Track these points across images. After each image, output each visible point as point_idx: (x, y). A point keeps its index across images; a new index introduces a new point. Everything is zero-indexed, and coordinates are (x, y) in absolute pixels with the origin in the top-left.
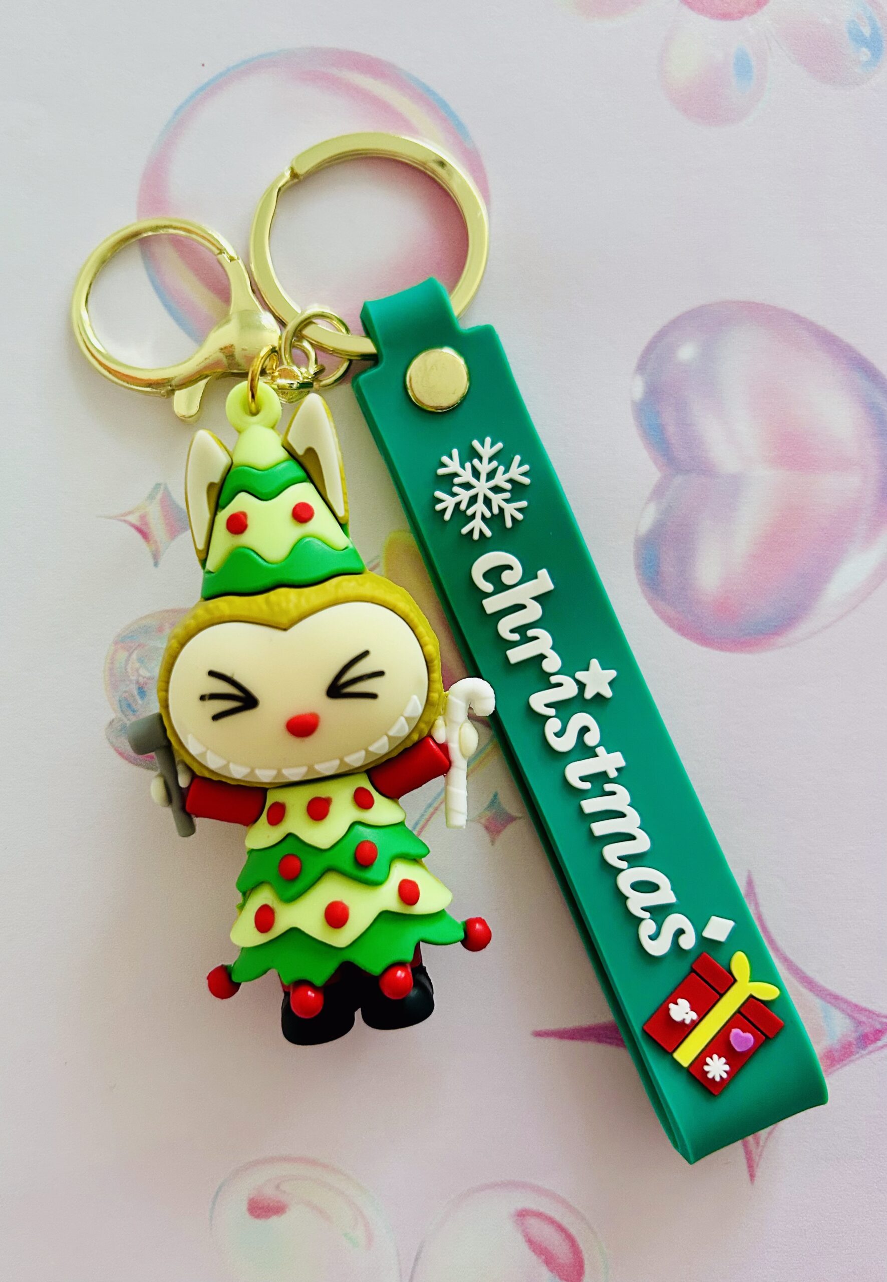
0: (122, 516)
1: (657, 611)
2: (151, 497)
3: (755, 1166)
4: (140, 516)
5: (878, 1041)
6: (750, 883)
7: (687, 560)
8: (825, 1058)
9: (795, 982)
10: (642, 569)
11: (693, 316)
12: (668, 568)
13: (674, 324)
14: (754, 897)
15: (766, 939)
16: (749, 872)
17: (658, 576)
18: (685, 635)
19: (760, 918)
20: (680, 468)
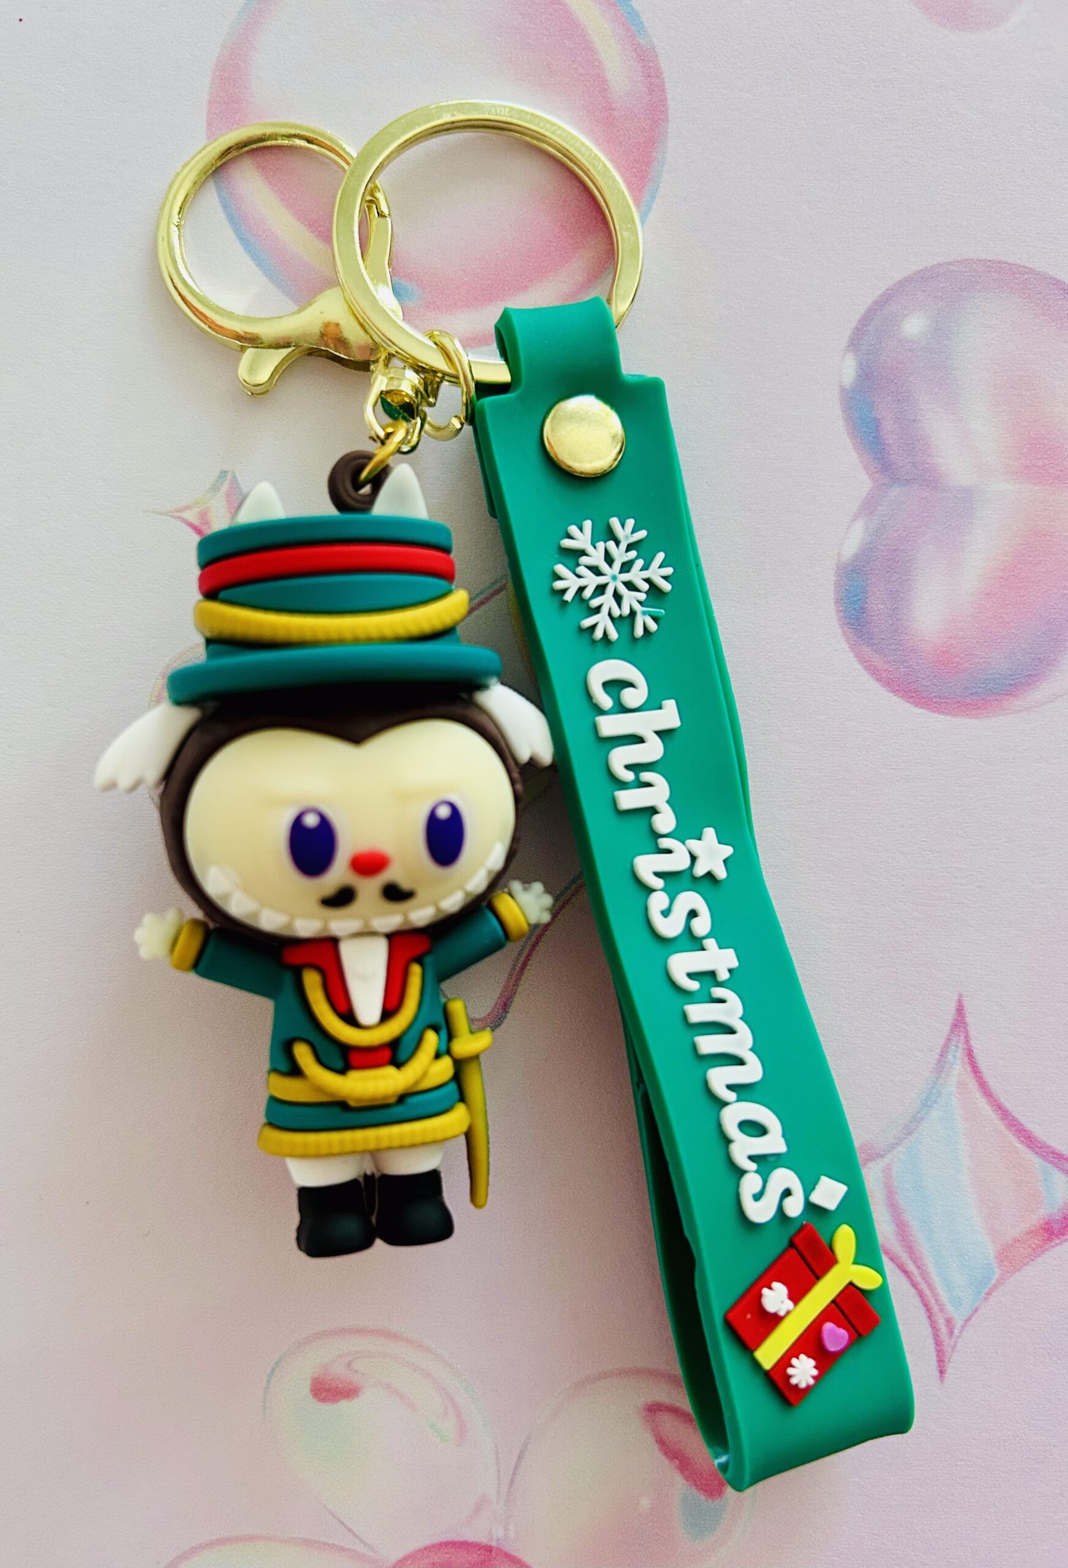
0: (176, 511)
1: (861, 659)
2: (215, 488)
3: (946, 1360)
4: (199, 512)
6: (960, 1010)
7: (902, 595)
8: (1041, 1231)
9: (1011, 1135)
10: (844, 605)
11: (925, 277)
12: (877, 606)
13: (902, 287)
14: (964, 1027)
15: (977, 1081)
16: (960, 995)
17: (865, 615)
18: (895, 691)
19: (970, 1054)
20: (898, 477)
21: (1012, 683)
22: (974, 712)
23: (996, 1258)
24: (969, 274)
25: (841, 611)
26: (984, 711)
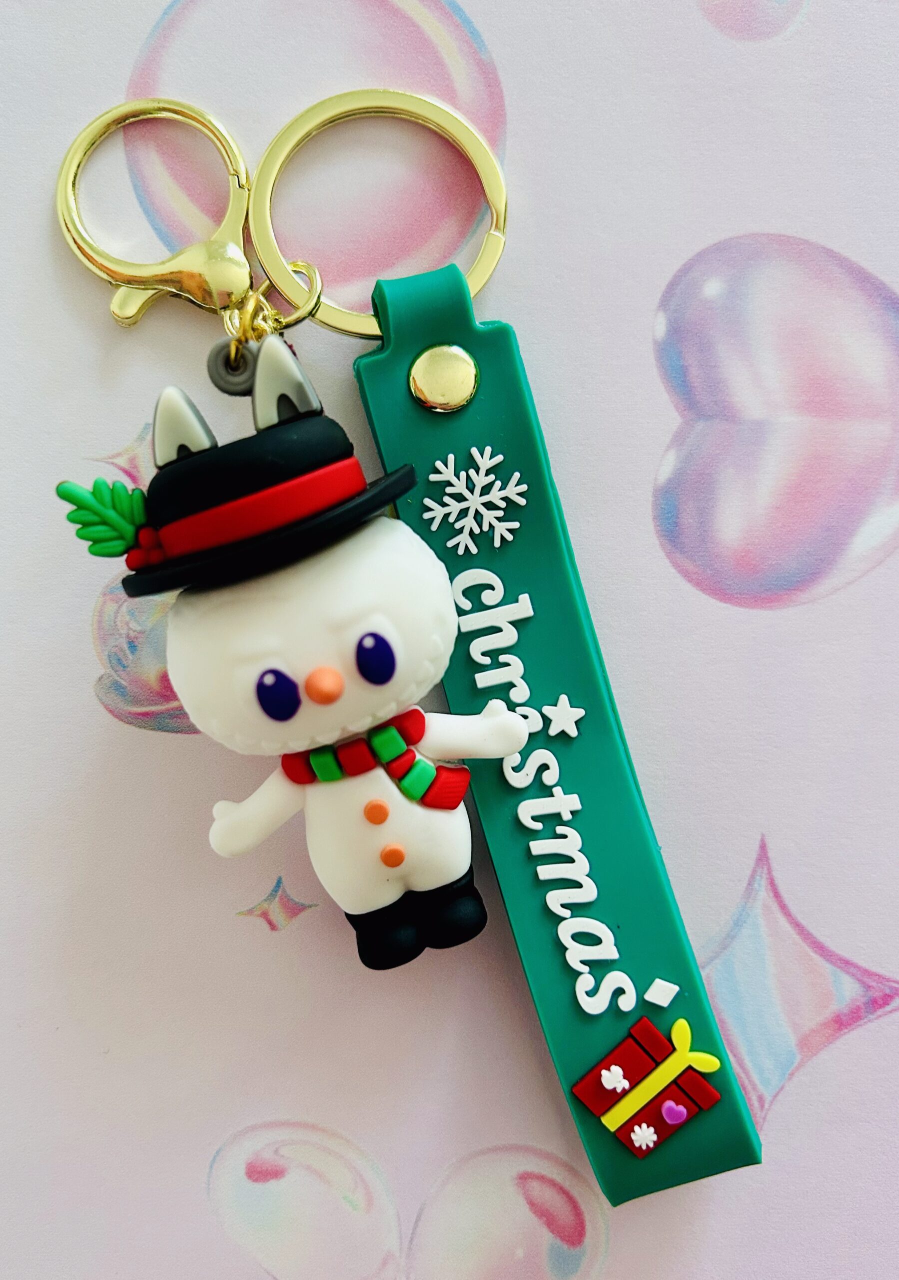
0: (110, 458)
1: (676, 565)
2: (141, 438)
4: (129, 459)
5: (887, 1006)
6: (763, 847)
7: (707, 510)
8: (832, 1023)
9: (806, 947)
10: (661, 521)
11: (720, 248)
12: (688, 519)
13: (700, 257)
14: (766, 861)
15: (778, 904)
16: (763, 835)
17: (677, 528)
18: (704, 590)
19: (772, 883)
20: (702, 413)
21: (799, 580)
22: (768, 605)
23: (797, 1045)
24: (755, 246)
25: (658, 526)
26: (777, 604)
